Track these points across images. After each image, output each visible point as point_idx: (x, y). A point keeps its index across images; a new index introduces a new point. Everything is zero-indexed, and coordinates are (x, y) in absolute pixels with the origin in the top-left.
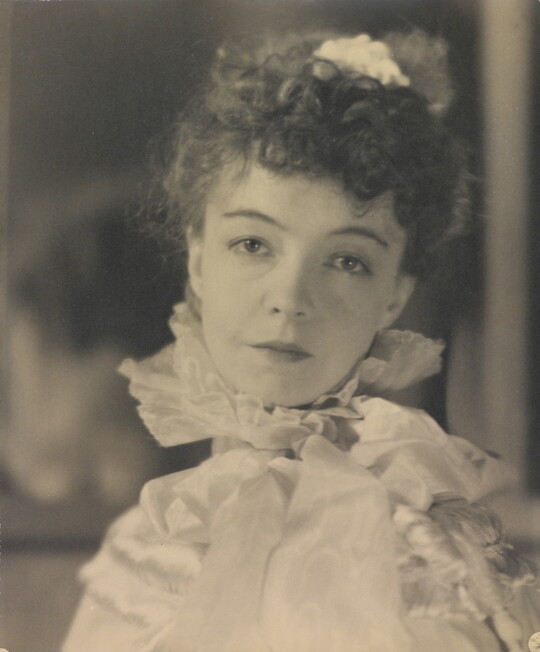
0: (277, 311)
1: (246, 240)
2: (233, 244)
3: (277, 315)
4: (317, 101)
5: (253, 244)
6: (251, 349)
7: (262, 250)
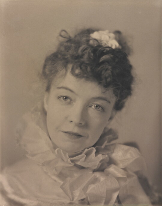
0: (71, 121)
1: (64, 97)
2: (59, 97)
3: (71, 123)
4: (92, 54)
5: (66, 98)
6: (62, 133)
7: (69, 100)
